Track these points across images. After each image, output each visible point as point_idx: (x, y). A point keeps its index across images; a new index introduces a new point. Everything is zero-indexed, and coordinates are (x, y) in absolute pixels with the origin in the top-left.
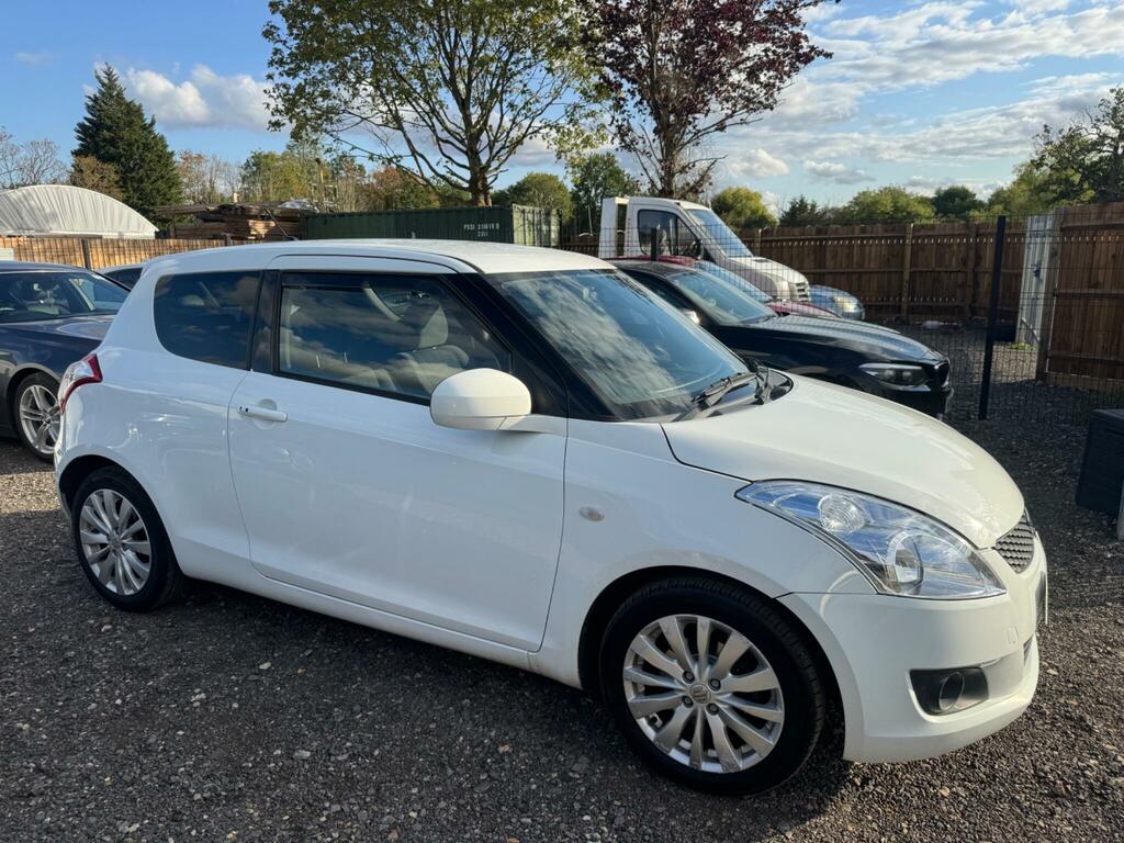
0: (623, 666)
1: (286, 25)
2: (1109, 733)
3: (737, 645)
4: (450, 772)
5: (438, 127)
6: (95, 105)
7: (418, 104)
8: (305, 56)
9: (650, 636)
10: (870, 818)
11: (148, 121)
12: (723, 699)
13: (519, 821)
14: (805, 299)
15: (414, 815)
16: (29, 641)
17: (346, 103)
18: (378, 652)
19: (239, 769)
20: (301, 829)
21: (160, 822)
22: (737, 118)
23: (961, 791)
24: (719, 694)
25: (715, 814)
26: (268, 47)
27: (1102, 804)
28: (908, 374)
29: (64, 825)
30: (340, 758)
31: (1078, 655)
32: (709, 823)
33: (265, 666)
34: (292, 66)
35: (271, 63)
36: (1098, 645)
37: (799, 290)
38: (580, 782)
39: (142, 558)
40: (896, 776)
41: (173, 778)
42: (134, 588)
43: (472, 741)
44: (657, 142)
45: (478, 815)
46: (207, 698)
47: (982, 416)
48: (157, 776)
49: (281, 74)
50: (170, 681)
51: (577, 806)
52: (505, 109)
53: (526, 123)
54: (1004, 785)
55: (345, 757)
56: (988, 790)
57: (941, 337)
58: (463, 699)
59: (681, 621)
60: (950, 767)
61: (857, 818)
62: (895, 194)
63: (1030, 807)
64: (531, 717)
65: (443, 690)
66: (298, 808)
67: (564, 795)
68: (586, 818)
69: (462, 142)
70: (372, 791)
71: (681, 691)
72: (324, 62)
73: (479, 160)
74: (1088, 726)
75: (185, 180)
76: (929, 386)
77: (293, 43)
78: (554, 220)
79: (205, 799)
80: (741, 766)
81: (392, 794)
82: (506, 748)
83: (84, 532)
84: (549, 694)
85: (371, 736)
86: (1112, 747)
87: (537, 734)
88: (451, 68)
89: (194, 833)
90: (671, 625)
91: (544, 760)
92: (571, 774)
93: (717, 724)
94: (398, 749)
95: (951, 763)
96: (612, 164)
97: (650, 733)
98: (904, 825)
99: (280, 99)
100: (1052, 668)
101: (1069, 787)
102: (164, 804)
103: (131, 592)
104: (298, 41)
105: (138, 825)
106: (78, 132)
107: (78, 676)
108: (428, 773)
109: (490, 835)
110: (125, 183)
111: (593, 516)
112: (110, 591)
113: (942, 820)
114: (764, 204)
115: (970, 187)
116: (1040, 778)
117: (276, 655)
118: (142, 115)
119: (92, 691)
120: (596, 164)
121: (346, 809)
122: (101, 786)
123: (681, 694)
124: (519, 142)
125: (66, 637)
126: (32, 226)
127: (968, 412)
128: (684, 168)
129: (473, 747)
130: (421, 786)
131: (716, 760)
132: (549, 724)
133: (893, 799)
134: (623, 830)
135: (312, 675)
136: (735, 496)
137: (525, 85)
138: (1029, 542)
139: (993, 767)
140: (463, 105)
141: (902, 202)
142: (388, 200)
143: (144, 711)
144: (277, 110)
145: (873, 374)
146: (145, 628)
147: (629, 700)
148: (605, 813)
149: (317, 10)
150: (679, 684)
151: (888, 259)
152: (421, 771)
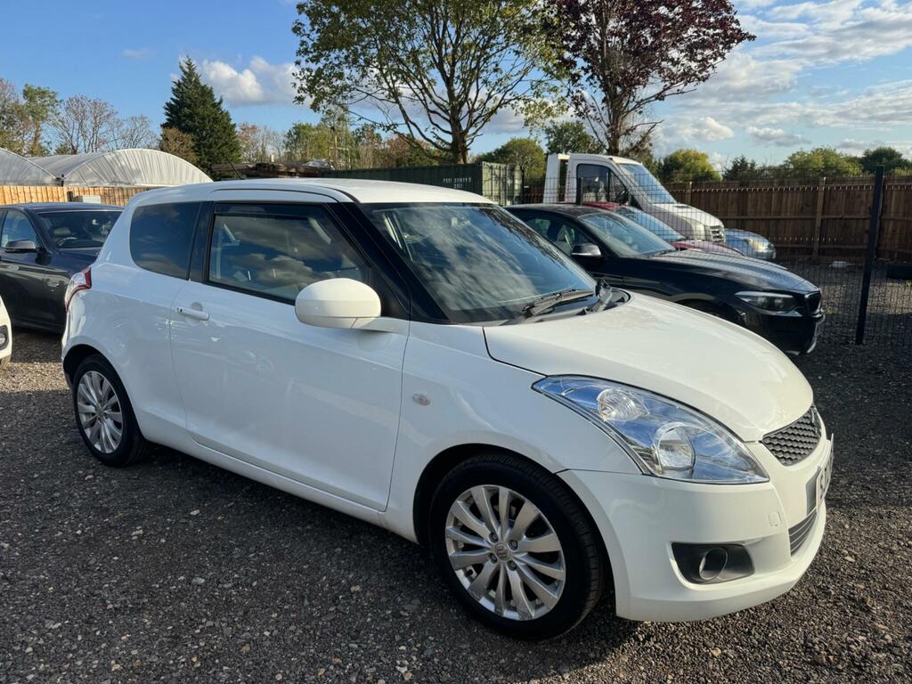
0: (445, 526)
1: (309, 22)
2: (885, 615)
3: (529, 512)
4: (306, 603)
5: (428, 100)
6: (179, 89)
7: (414, 83)
8: (325, 45)
9: (466, 501)
10: (642, 668)
11: (217, 101)
12: (521, 559)
13: (347, 645)
14: (718, 240)
15: (267, 633)
16: (32, 484)
17: (356, 82)
18: (284, 507)
19: (149, 588)
20: (178, 637)
21: (76, 623)
22: (674, 89)
23: (731, 653)
24: (516, 553)
25: (509, 654)
26: (296, 40)
27: (857, 675)
28: (780, 301)
29: (8, 620)
30: (226, 586)
31: (880, 547)
32: (503, 661)
33: (195, 513)
34: (315, 54)
35: (299, 53)
36: (901, 539)
37: (714, 232)
38: (407, 619)
39: (117, 425)
40: (677, 636)
41: (97, 592)
42: (112, 448)
43: (332, 580)
44: (606, 109)
45: (317, 638)
46: (145, 533)
47: (859, 341)
48: (87, 589)
49: (307, 61)
50: (122, 520)
51: (398, 638)
52: (480, 85)
53: (500, 96)
54: (771, 651)
55: (230, 585)
56: (756, 654)
57: (846, 275)
58: (336, 547)
59: (489, 490)
60: (729, 632)
61: (631, 668)
62: (826, 154)
63: (790, 672)
64: (386, 565)
65: (324, 539)
66: (181, 621)
67: (390, 628)
68: (403, 648)
69: (446, 112)
70: (241, 613)
71: (489, 549)
72: (340, 50)
73: (460, 127)
74: (867, 607)
75: (244, 146)
76: (800, 312)
77: (315, 36)
78: (517, 175)
79: (116, 609)
80: (533, 615)
81: (256, 616)
82: (358, 588)
83: (80, 403)
84: (407, 548)
85: (256, 571)
86: (883, 627)
87: (386, 578)
88: (440, 53)
89: (98, 633)
90: (480, 493)
91: (384, 599)
92: (402, 612)
93: (515, 578)
94: (272, 582)
95: (730, 629)
96: (581, 130)
97: (466, 583)
98: (670, 677)
99: (305, 81)
100: (851, 556)
101: (831, 657)
102: (83, 610)
103: (110, 451)
104: (319, 34)
105: (60, 624)
106: (166, 109)
107: (56, 511)
108: (289, 603)
109: (321, 655)
110: (199, 148)
111: (423, 401)
112: (97, 450)
113: (705, 676)
114: (710, 163)
115: (898, 149)
116: (807, 648)
117: (206, 505)
118: (212, 95)
119: (62, 523)
120: (566, 130)
121: (217, 625)
122: (44, 594)
123: (488, 552)
124: (494, 111)
125: (58, 482)
126: (122, 180)
127: (848, 338)
128: (627, 131)
129: (331, 585)
130: (281, 611)
131: (514, 609)
132: (399, 572)
133: (668, 654)
134: (429, 660)
135: (228, 522)
136: (532, 388)
137: (497, 65)
138: (814, 441)
139: (767, 635)
140: (449, 82)
141: (832, 161)
142: (398, 162)
143: (96, 541)
144: (302, 88)
145: (747, 300)
146: (117, 479)
147: (450, 554)
148: (419, 645)
149: (335, 9)
150: (486, 542)
151: (803, 208)
152: (283, 601)
